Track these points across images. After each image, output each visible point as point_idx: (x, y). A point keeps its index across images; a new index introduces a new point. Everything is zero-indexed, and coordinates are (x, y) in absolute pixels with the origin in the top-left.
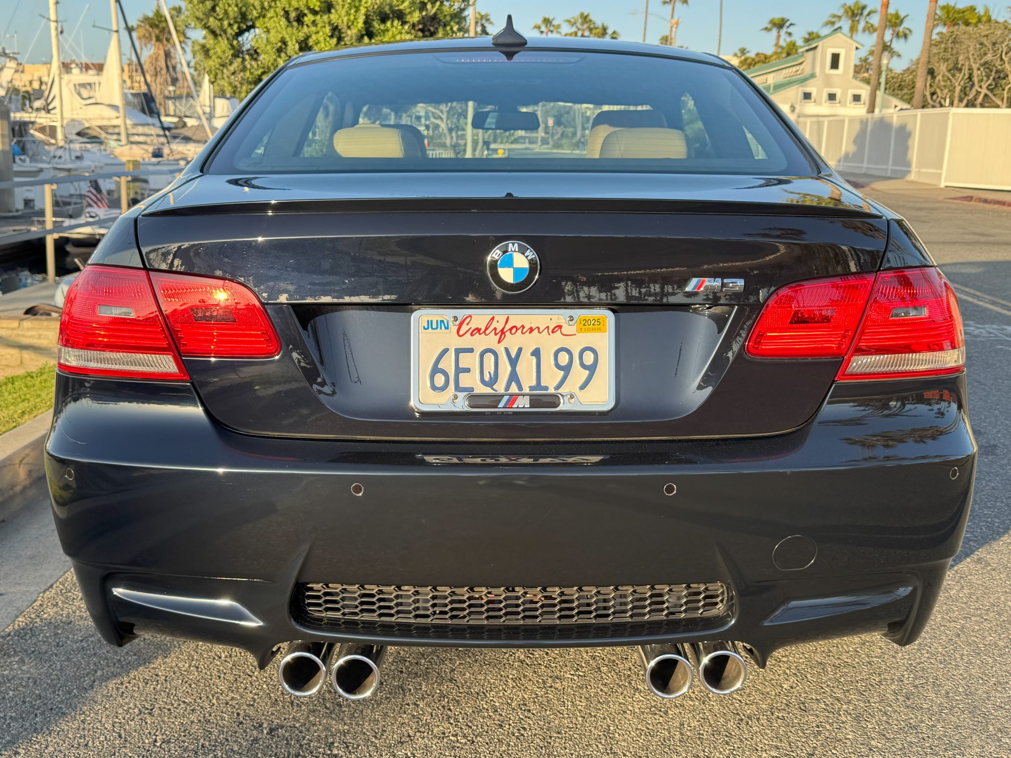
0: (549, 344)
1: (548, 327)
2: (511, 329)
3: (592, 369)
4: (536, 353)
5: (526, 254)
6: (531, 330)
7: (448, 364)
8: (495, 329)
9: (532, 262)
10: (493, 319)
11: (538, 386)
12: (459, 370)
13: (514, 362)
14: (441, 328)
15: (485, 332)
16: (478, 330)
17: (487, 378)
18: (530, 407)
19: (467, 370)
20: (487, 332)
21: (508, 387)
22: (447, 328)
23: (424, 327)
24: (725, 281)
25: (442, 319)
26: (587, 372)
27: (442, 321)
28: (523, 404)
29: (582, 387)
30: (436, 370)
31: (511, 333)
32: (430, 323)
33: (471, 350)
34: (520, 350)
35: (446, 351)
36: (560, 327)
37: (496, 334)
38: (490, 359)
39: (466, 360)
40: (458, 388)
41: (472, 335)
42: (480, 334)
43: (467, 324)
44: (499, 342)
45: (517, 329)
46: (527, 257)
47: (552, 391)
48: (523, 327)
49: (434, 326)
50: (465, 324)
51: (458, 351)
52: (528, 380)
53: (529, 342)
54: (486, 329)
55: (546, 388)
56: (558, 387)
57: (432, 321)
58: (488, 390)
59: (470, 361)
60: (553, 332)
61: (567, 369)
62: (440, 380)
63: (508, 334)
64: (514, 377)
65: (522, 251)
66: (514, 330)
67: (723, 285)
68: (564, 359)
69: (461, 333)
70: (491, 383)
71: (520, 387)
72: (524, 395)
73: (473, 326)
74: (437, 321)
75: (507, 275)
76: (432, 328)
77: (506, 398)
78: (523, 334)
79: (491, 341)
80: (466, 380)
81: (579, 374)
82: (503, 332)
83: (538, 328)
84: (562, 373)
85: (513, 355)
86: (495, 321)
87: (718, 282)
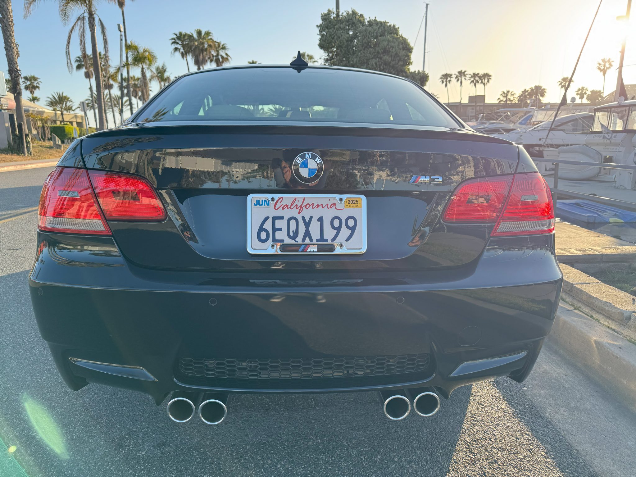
0: (328, 215)
1: (328, 205)
2: (306, 206)
3: (353, 229)
4: (321, 220)
5: (316, 160)
6: (318, 206)
7: (268, 226)
8: (297, 205)
9: (319, 165)
10: (295, 199)
11: (322, 239)
12: (275, 230)
13: (307, 225)
14: (265, 205)
15: (290, 207)
16: (287, 206)
17: (291, 234)
18: (317, 252)
19: (280, 230)
20: (292, 207)
21: (304, 240)
23: (254, 204)
24: (432, 177)
26: (350, 231)
27: (265, 201)
29: (348, 240)
30: (261, 229)
31: (306, 208)
32: (258, 202)
33: (282, 218)
34: (311, 218)
35: (267, 218)
36: (335, 204)
37: (297, 208)
39: (280, 224)
40: (274, 240)
41: (283, 209)
42: (288, 208)
43: (280, 202)
44: (299, 213)
45: (310, 206)
46: (316, 162)
47: (329, 242)
48: (313, 204)
49: (261, 203)
51: (275, 219)
52: (316, 236)
53: (316, 213)
54: (292, 205)
55: (326, 240)
56: (333, 240)
57: (259, 200)
58: (292, 242)
60: (331, 207)
61: (338, 229)
62: (264, 235)
63: (304, 208)
64: (307, 234)
65: (314, 158)
66: (308, 206)
69: (276, 208)
70: (294, 237)
71: (311, 240)
72: (313, 244)
73: (284, 203)
74: (262, 200)
75: (304, 172)
78: (313, 208)
79: (294, 213)
80: (279, 236)
81: (345, 232)
82: (301, 207)
83: (322, 205)
84: (335, 232)
85: (307, 220)
86: (297, 200)
87: (428, 178)
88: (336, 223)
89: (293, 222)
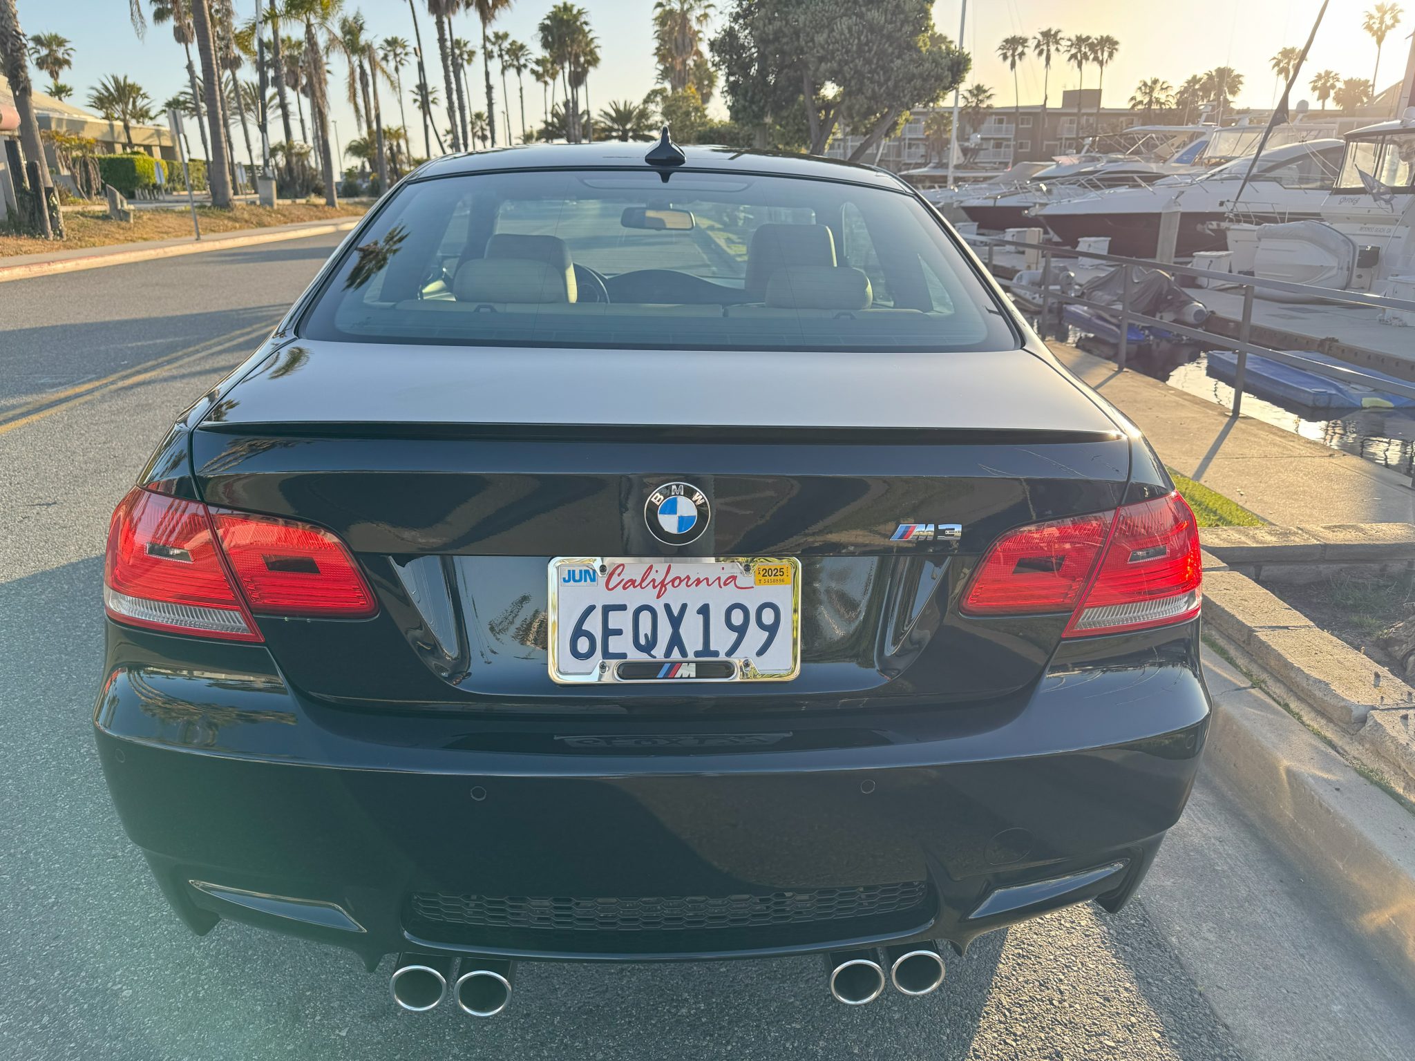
0: (719, 600)
1: (719, 578)
2: (673, 581)
3: (772, 630)
4: (704, 611)
5: (693, 499)
6: (698, 582)
7: (594, 625)
8: (654, 580)
9: (700, 508)
10: (651, 567)
11: (706, 650)
12: (608, 633)
13: (676, 622)
14: (585, 581)
15: (640, 584)
16: (633, 582)
17: (642, 641)
18: (696, 677)
19: (619, 632)
20: (644, 585)
21: (668, 653)
22: (593, 580)
23: (564, 579)
24: (941, 527)
25: (587, 568)
26: (767, 634)
27: (587, 572)
28: (687, 672)
29: (761, 652)
30: (578, 632)
31: (673, 585)
32: (571, 574)
33: (623, 608)
34: (684, 607)
35: (592, 608)
36: (734, 578)
37: (654, 587)
39: (616, 620)
40: (606, 654)
41: (624, 588)
42: (634, 587)
43: (619, 575)
44: (658, 597)
45: (681, 581)
47: (722, 657)
48: (688, 578)
49: (577, 578)
50: (615, 576)
51: (607, 609)
52: (693, 643)
53: (694, 598)
54: (643, 580)
55: (716, 654)
56: (730, 653)
57: (574, 571)
58: (643, 657)
59: (618, 620)
60: (725, 584)
61: (741, 631)
62: (583, 644)
63: (669, 586)
64: (676, 641)
66: (678, 581)
67: (938, 532)
69: (610, 587)
70: (648, 647)
71: (683, 653)
72: (688, 663)
73: (626, 576)
74: (581, 571)
75: (669, 523)
76: (575, 581)
77: (666, 667)
78: (688, 586)
79: (647, 596)
80: (615, 645)
81: (756, 636)
82: (663, 584)
83: (707, 579)
84: (735, 635)
85: (676, 612)
86: (653, 571)
87: (931, 528)
88: (737, 617)
89: (645, 617)
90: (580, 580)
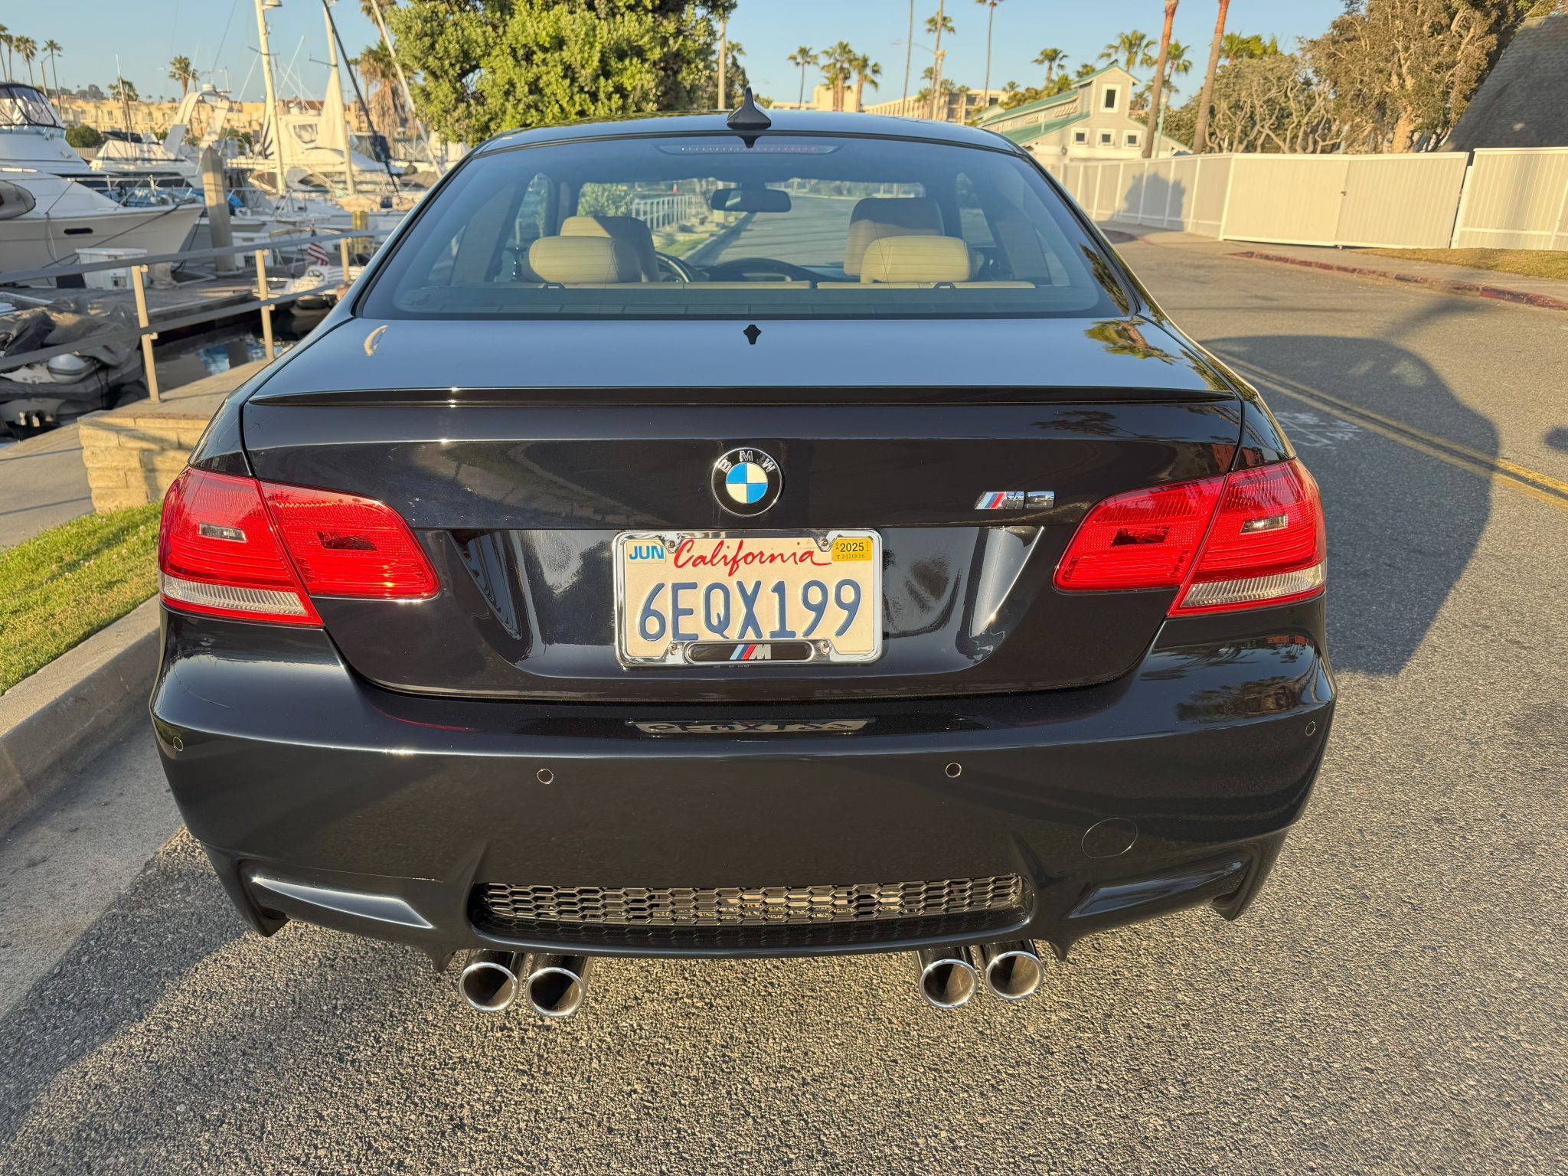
0: (796, 576)
1: (794, 554)
2: (746, 557)
3: (852, 609)
4: (780, 588)
5: (764, 465)
6: (772, 558)
7: (664, 604)
8: (725, 557)
9: (771, 476)
10: (722, 542)
11: (783, 631)
12: (678, 612)
13: (750, 601)
14: (653, 557)
15: (711, 561)
16: (703, 558)
17: (715, 621)
18: (772, 659)
19: (690, 612)
20: (715, 561)
21: (742, 633)
22: (661, 556)
23: (631, 556)
24: (1030, 494)
25: (654, 544)
26: (846, 613)
27: (654, 548)
28: (762, 654)
29: (840, 633)
30: (648, 612)
31: (746, 562)
32: (638, 550)
33: (694, 586)
34: (758, 585)
35: (660, 587)
36: (810, 553)
37: (726, 564)
38: (718, 596)
39: (686, 599)
40: (677, 635)
41: (694, 565)
42: (705, 564)
43: (688, 551)
44: (730, 574)
45: (754, 558)
47: (800, 637)
48: (762, 554)
49: (644, 554)
50: (684, 552)
51: (677, 587)
52: (769, 625)
53: (769, 575)
54: (714, 557)
55: (793, 634)
56: (808, 632)
57: (640, 547)
58: (716, 638)
59: (691, 599)
60: (801, 560)
61: (819, 609)
62: (653, 626)
63: (742, 563)
64: (750, 620)
66: (750, 558)
67: (1026, 500)
68: (815, 596)
69: (680, 563)
70: (721, 628)
71: (758, 633)
72: (763, 643)
73: (696, 552)
74: (648, 547)
75: (738, 493)
76: (642, 557)
77: (740, 648)
78: (762, 563)
79: (719, 573)
80: (687, 625)
81: (835, 615)
82: (735, 560)
83: (782, 555)
84: (813, 615)
85: (749, 591)
86: (725, 546)
87: (1020, 496)
90: (648, 557)
